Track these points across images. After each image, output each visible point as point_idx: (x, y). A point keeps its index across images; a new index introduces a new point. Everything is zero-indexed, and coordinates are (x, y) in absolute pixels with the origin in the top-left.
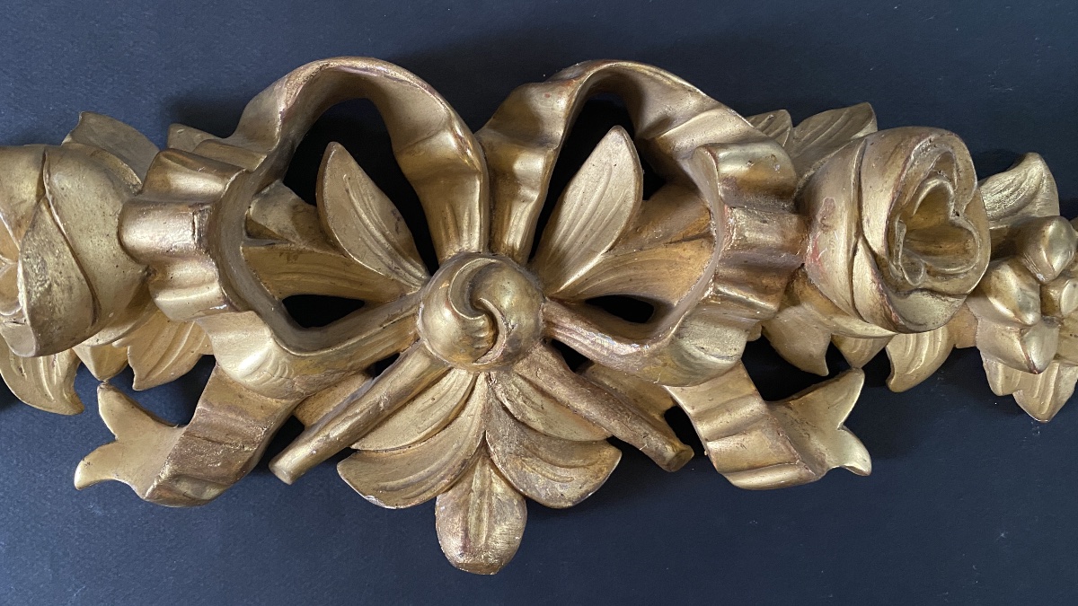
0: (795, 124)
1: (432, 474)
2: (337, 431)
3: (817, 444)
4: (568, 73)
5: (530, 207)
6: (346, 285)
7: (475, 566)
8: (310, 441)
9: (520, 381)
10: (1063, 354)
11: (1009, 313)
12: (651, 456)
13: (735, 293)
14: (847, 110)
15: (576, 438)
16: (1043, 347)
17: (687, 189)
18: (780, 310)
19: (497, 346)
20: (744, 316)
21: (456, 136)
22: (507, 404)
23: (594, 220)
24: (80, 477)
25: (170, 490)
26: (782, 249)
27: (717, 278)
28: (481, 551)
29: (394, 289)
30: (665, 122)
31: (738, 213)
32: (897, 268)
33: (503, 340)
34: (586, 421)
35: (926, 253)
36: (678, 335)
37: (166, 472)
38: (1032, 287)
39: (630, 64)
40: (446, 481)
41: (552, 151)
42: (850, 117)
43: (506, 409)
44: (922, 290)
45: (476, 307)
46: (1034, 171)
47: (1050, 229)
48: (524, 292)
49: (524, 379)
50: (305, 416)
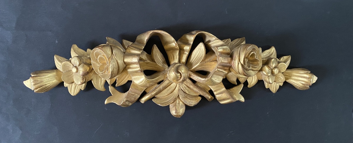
0: (232, 41)
1: (170, 100)
2: (153, 93)
3: (235, 96)
4: (193, 33)
5: (186, 55)
6: (155, 68)
7: (177, 115)
8: (148, 95)
9: (184, 85)
10: (276, 81)
11: (266, 74)
12: (206, 98)
13: (220, 70)
14: (241, 39)
15: (194, 95)
16: (272, 80)
17: (213, 52)
18: (228, 73)
19: (181, 79)
20: (222, 74)
21: (175, 44)
22: (182, 89)
23: (197, 58)
24: (106, 102)
25: (125, 103)
26: (228, 63)
27: (218, 68)
28: (178, 113)
29: (163, 69)
30: (209, 41)
31: (221, 58)
32: (246, 66)
33: (182, 78)
34: (196, 92)
35: (252, 64)
36: (211, 77)
37: (125, 100)
38: (270, 69)
39: (204, 32)
40: (172, 101)
41: (191, 46)
42: (241, 40)
43: (182, 90)
44: (251, 70)
45: (178, 72)
46: (273, 50)
47: (273, 60)
48: (186, 70)
49: (185, 85)
50: (147, 91)
